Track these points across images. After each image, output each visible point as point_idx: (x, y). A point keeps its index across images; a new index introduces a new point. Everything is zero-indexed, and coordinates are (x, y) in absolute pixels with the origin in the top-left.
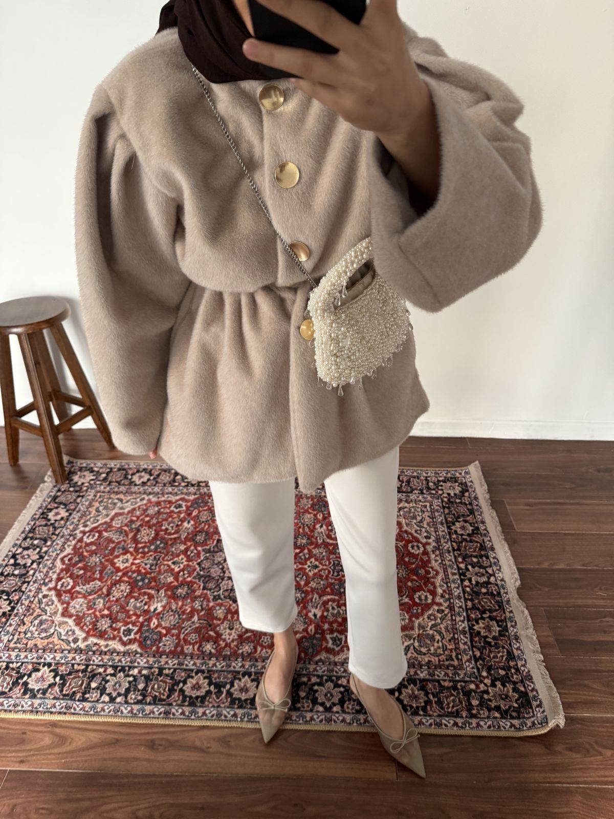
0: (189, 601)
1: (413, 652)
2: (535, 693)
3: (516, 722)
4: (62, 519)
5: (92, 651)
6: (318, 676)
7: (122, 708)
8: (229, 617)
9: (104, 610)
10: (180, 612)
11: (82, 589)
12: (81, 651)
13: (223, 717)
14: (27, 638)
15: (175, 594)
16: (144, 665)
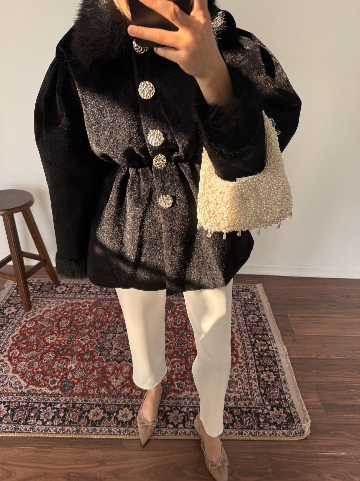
0: (91, 362)
2: (296, 414)
3: (286, 431)
4: (13, 313)
5: (31, 394)
6: (169, 407)
7: (50, 428)
8: (116, 371)
9: (38, 369)
10: (86, 369)
11: (25, 356)
12: (24, 394)
13: (112, 433)
15: (82, 358)
16: (64, 402)
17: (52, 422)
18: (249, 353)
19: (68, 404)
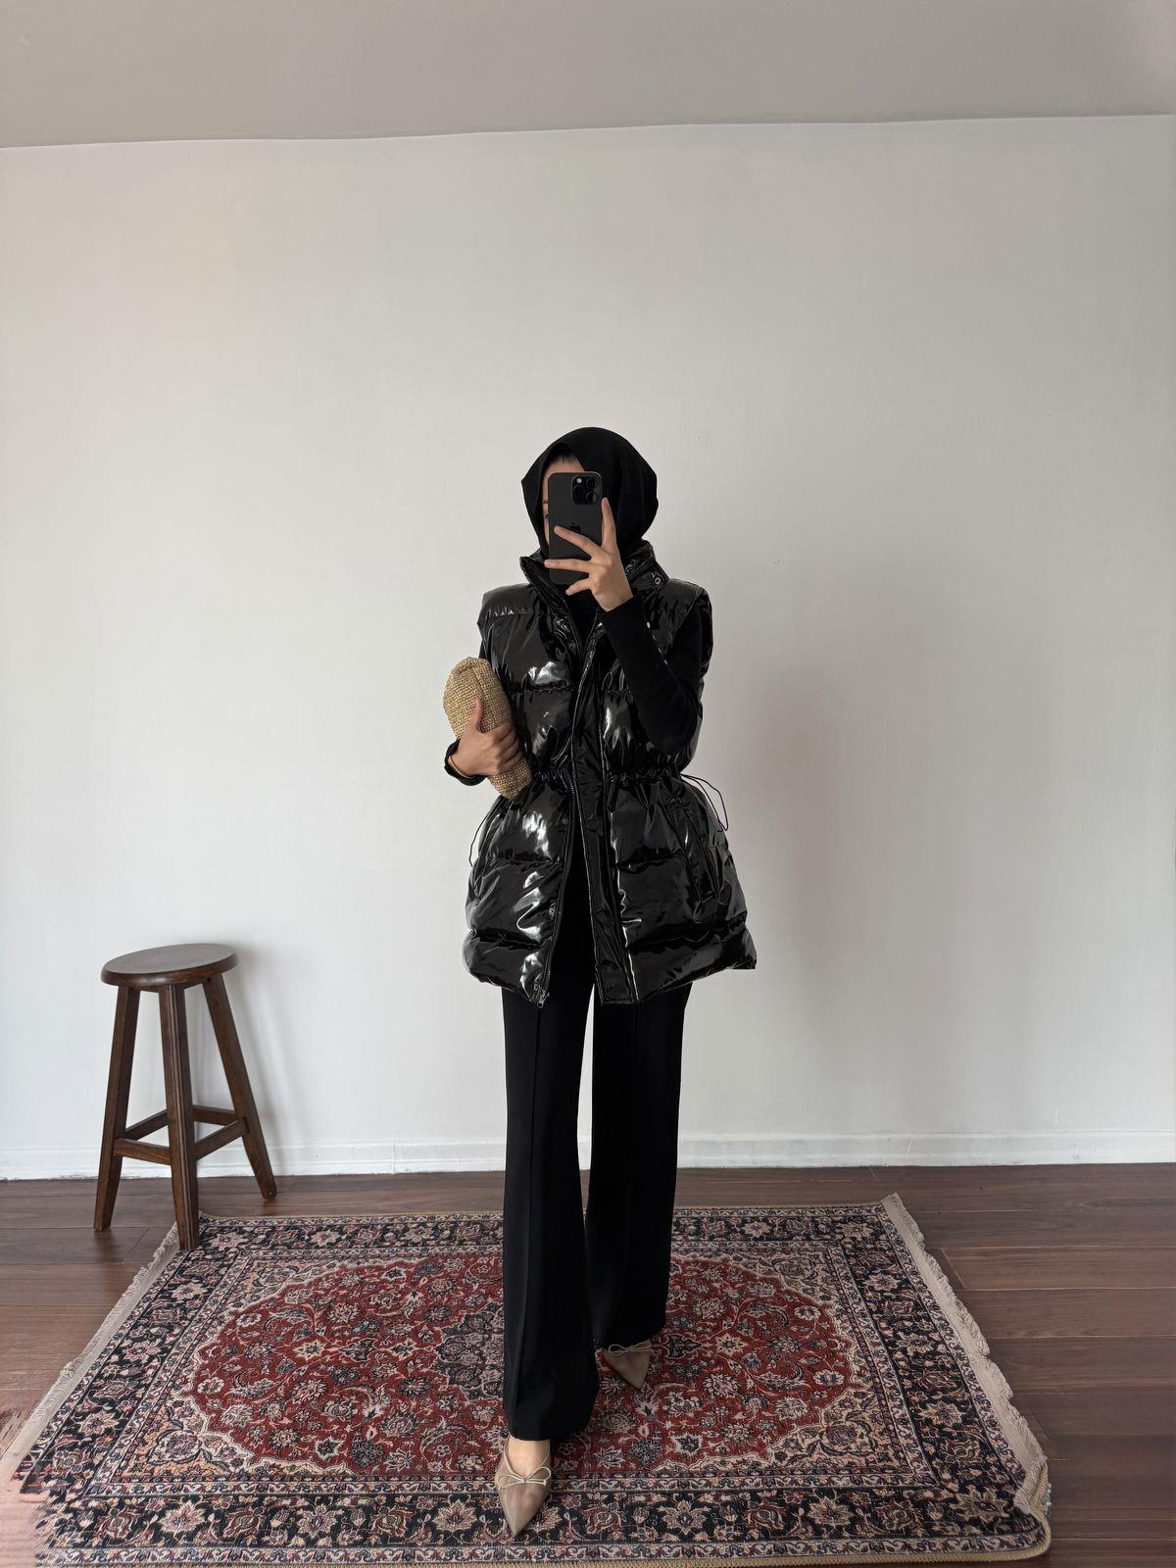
0: (428, 1400)
1: (822, 1451)
3: (1010, 1538)
4: (196, 1297)
6: (663, 1493)
7: (329, 1553)
9: (282, 1419)
10: (416, 1415)
11: (241, 1391)
12: (249, 1477)
13: (507, 1559)
14: (152, 1464)
15: (403, 1391)
16: (361, 1492)
17: (334, 1539)
18: (880, 1362)
19: (373, 1496)
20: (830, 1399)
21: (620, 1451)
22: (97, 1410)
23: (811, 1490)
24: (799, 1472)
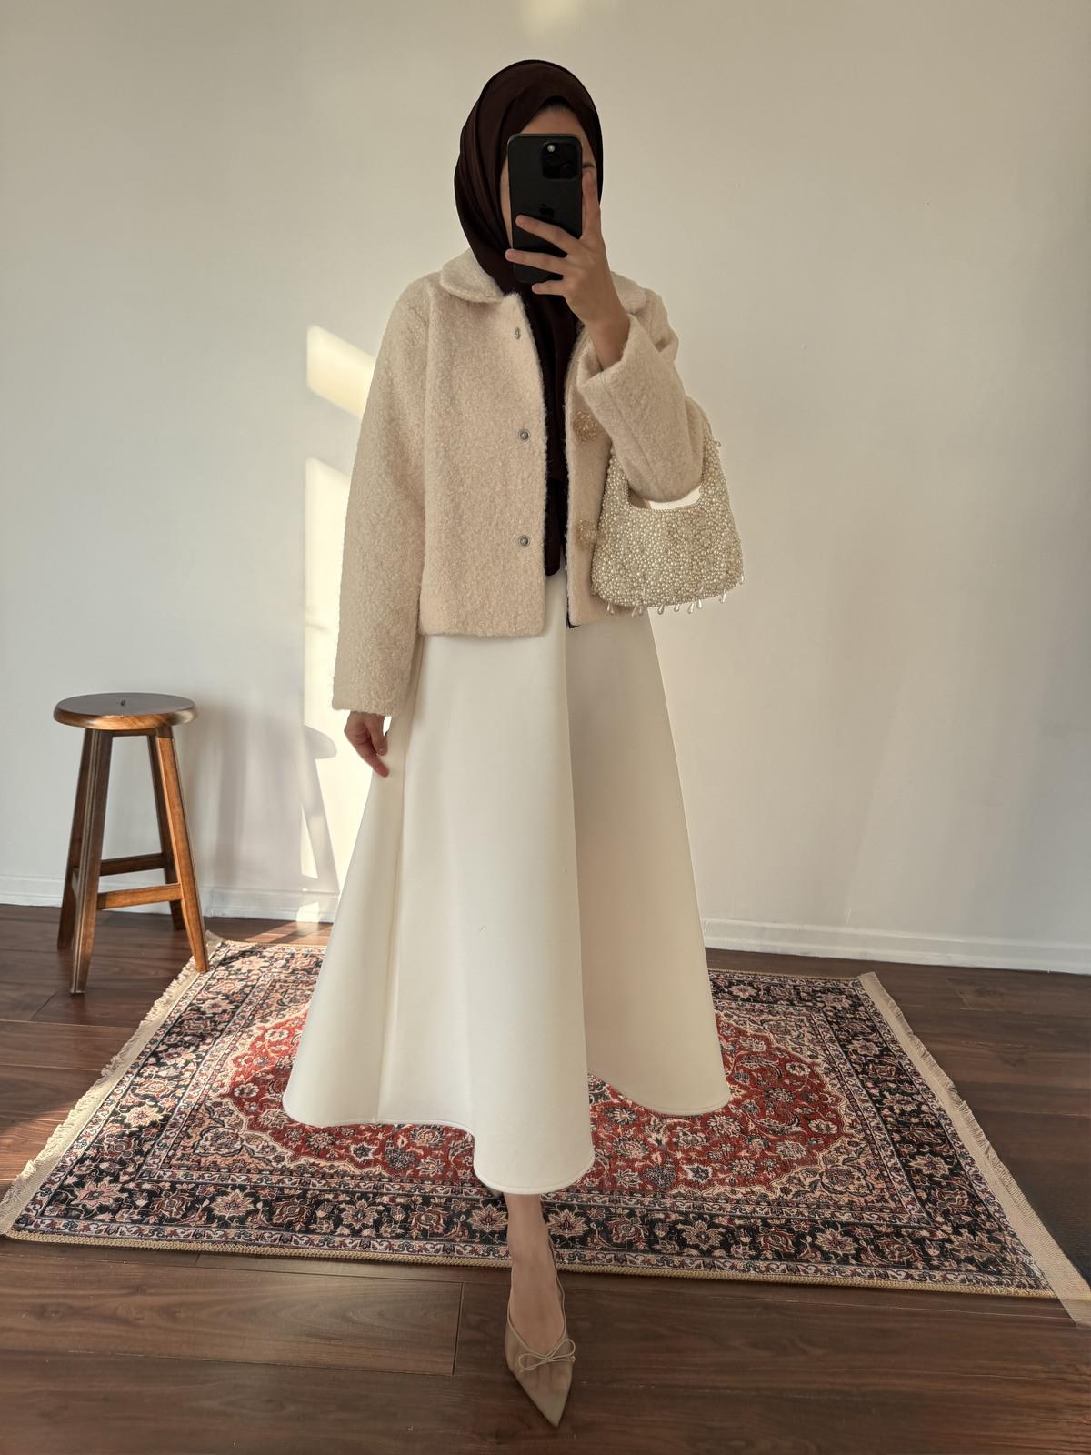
1: (823, 1189)
4: (224, 1012)
5: (308, 1173)
6: (680, 1213)
7: (374, 1243)
14: (198, 1155)
16: (397, 1192)
17: (377, 1230)
18: (869, 1117)
19: (410, 1196)
20: (827, 1145)
21: (637, 1174)
22: (140, 1104)
23: (816, 1222)
24: (804, 1206)
